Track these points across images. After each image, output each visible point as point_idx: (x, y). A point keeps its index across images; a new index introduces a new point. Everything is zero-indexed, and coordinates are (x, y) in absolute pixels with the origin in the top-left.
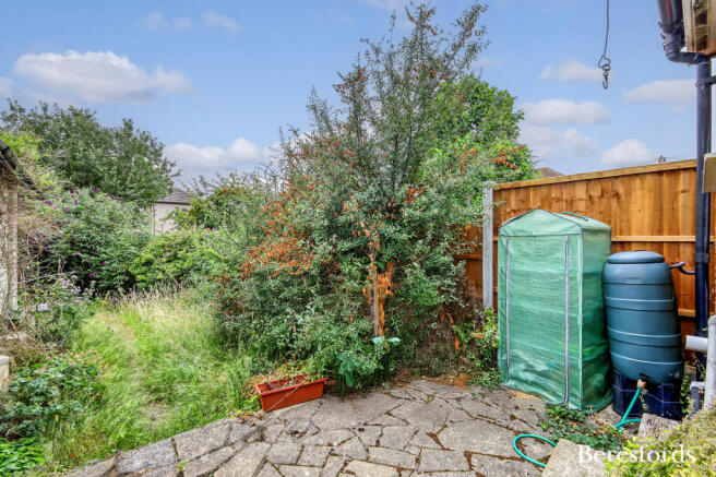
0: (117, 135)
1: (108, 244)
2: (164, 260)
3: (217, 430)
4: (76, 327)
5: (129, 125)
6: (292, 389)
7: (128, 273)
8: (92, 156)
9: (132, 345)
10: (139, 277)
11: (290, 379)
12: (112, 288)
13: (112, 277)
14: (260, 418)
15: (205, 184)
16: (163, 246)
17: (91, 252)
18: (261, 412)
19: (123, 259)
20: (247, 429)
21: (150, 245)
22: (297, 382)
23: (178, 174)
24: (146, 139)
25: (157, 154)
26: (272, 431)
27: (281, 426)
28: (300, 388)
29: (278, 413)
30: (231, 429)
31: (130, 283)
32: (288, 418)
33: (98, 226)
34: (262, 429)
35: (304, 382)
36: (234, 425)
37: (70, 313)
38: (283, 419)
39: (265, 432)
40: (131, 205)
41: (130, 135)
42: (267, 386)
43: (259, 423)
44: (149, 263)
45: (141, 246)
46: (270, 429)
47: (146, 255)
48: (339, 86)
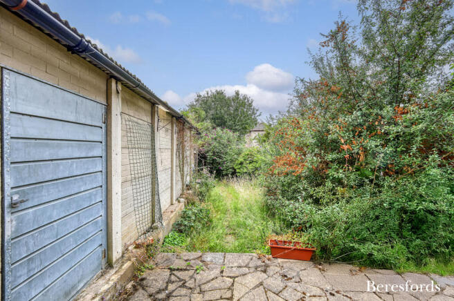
0: (233, 100)
1: (226, 153)
2: (248, 162)
3: (245, 258)
4: (208, 191)
5: (237, 93)
6: (290, 249)
7: (233, 168)
8: (223, 111)
9: (229, 204)
10: (238, 171)
11: (291, 242)
12: (227, 175)
13: (227, 170)
14: (269, 259)
15: (272, 119)
16: (248, 155)
17: (220, 157)
18: (271, 256)
19: (232, 161)
20: (259, 263)
21: (243, 154)
22: (295, 245)
23: (260, 115)
24: (245, 99)
25: (250, 105)
26: (273, 269)
27: (279, 269)
28: (295, 249)
29: (280, 260)
30: (251, 259)
31: (234, 173)
32: (284, 265)
33: (223, 145)
34: (267, 266)
35: (298, 247)
36: (254, 258)
37: (207, 185)
38: (281, 265)
39: (268, 268)
40: (237, 133)
41: (238, 98)
42: (276, 242)
43: (267, 262)
44: (241, 163)
45: (239, 154)
46: (271, 268)
47: (241, 159)
48: (325, 43)
